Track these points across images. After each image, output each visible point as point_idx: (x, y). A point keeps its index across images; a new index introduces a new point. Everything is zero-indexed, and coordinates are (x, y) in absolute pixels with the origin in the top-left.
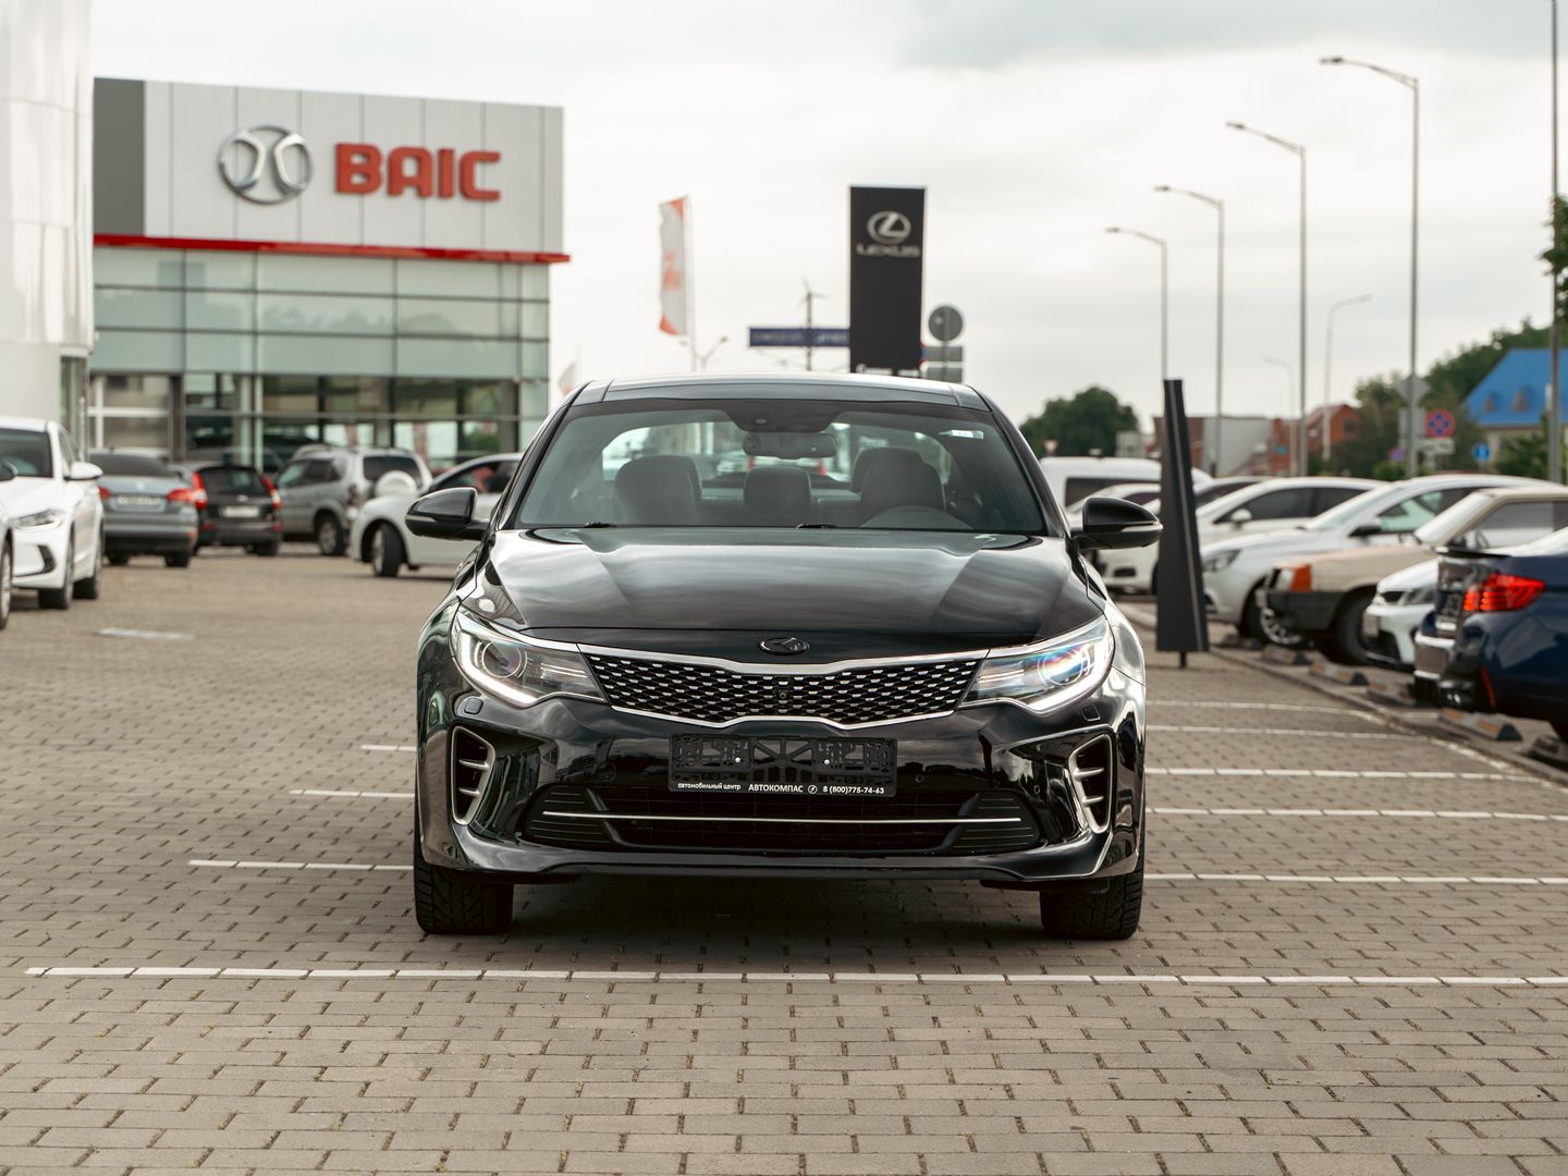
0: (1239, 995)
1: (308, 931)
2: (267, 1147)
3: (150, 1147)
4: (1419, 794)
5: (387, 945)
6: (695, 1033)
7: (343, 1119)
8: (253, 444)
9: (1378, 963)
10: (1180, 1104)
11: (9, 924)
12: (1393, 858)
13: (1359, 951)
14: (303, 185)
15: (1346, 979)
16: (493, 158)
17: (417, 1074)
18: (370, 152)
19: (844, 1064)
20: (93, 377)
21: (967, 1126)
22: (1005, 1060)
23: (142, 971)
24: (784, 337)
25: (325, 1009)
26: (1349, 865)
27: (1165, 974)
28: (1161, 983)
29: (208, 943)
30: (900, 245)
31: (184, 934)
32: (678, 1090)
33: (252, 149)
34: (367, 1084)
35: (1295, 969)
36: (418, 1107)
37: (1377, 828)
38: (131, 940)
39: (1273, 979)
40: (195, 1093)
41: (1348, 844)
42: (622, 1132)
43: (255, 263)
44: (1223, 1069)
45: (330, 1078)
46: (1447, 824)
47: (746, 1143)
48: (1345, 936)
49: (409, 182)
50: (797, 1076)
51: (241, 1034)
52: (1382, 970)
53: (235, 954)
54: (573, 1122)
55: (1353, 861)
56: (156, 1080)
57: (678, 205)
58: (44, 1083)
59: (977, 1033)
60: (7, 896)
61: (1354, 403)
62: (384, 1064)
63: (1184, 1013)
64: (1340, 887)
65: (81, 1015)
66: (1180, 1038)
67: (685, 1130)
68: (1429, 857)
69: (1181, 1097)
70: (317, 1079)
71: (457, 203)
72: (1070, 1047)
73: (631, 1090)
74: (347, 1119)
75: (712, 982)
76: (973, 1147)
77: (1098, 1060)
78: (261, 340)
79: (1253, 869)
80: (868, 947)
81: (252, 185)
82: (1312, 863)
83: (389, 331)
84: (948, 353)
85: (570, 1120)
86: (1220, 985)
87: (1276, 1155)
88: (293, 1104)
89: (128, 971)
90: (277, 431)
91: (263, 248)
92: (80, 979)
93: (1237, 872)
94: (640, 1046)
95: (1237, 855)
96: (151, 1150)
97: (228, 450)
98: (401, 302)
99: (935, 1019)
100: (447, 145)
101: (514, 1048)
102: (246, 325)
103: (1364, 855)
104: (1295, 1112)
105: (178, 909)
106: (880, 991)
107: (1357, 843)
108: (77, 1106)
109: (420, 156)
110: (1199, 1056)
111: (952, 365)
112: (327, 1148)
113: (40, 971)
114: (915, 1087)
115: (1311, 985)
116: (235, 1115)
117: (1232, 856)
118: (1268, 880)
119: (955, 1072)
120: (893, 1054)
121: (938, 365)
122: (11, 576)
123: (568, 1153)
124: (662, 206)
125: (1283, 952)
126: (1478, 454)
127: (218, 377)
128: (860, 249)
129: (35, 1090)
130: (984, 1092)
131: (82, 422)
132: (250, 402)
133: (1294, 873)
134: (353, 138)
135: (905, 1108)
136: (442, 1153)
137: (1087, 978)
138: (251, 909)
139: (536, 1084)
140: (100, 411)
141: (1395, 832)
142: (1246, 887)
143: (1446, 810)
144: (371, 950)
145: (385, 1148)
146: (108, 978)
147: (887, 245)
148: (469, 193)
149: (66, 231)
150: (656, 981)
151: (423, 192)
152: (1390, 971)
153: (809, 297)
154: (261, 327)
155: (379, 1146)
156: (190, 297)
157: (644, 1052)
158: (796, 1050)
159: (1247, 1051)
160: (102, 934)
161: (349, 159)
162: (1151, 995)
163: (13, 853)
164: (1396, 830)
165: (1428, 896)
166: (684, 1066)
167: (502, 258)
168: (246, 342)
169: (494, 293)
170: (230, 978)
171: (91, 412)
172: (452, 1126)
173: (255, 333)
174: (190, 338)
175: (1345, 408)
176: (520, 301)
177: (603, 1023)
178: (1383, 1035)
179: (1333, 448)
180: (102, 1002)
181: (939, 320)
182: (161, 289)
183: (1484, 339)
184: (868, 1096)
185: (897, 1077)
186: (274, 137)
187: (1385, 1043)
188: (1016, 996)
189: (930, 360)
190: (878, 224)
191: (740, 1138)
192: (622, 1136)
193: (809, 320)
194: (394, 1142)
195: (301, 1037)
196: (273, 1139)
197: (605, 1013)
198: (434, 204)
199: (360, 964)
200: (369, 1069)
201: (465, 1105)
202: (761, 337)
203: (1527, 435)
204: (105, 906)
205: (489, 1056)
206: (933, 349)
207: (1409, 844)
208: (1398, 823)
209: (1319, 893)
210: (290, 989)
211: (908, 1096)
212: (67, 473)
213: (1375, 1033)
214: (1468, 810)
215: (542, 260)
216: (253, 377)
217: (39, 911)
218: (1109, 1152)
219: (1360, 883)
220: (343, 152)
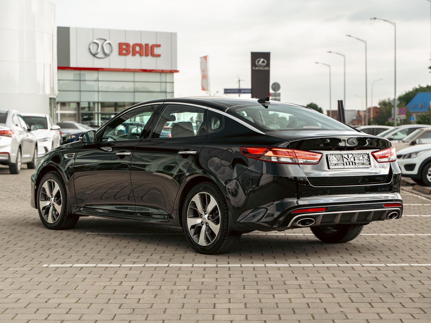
0: (379, 270)
1: (120, 253)
2: (113, 319)
3: (79, 320)
4: (414, 210)
5: (142, 257)
6: (230, 283)
7: (133, 311)
8: (98, 120)
9: (416, 260)
10: (370, 304)
11: (38, 251)
12: (412, 228)
13: (409, 256)
14: (110, 53)
15: (407, 265)
16: (159, 46)
17: (153, 296)
18: (127, 45)
19: (273, 292)
20: (57, 103)
21: (310, 311)
22: (318, 290)
23: (75, 265)
24: (233, 91)
25: (126, 276)
26: (400, 231)
27: (357, 263)
28: (356, 266)
29: (92, 257)
30: (264, 67)
31: (86, 254)
32: (227, 301)
33: (97, 44)
34: (140, 299)
35: (393, 262)
36: (154, 306)
37: (405, 220)
38: (72, 256)
39: (388, 265)
40: (91, 303)
41: (399, 225)
42: (213, 314)
43: (98, 73)
44: (380, 293)
45: (129, 298)
46: (424, 219)
47: (249, 317)
48: (404, 252)
49: (138, 52)
50: (260, 296)
51: (103, 284)
52: (417, 262)
53: (100, 260)
54: (199, 311)
55: (401, 229)
56: (80, 299)
57: (205, 58)
58: (49, 300)
59: (308, 282)
60: (37, 243)
61: (378, 106)
62: (144, 293)
63: (365, 275)
64: (399, 237)
65: (59, 279)
66: (366, 283)
67: (231, 313)
68: (421, 228)
69: (370, 302)
70: (125, 298)
71: (150, 57)
72: (335, 286)
73: (214, 301)
74: (135, 310)
75: (233, 267)
76: (313, 318)
77: (344, 290)
78: (100, 93)
79: (375, 232)
80: (274, 256)
81: (97, 54)
82: (390, 230)
83: (133, 90)
84: (276, 95)
85: (198, 310)
86: (373, 267)
87: (401, 320)
88: (119, 306)
89: (71, 265)
90: (104, 116)
91: (100, 70)
92: (58, 268)
93: (370, 233)
94: (215, 287)
95: (369, 228)
96: (80, 321)
97: (92, 121)
98: (136, 83)
99: (296, 278)
100: (147, 43)
101: (180, 288)
102: (96, 89)
103: (404, 228)
104: (403, 306)
105: (84, 247)
106: (279, 269)
107: (401, 224)
108: (58, 307)
109: (140, 45)
110: (372, 289)
111: (277, 98)
112: (130, 320)
113: (46, 265)
114: (294, 299)
115: (398, 267)
116: (103, 309)
117: (368, 228)
118: (380, 235)
119: (304, 294)
120: (286, 289)
121: (274, 98)
122: (37, 155)
123: (198, 321)
124: (201, 58)
125: (388, 257)
126: (411, 119)
127: (89, 103)
128: (254, 68)
129: (46, 302)
130: (313, 300)
131: (55, 115)
132: (97, 109)
133: (386, 233)
134: (123, 41)
135: (292, 305)
136: (162, 321)
137: (336, 265)
138: (104, 247)
139: (187, 299)
140: (59, 112)
141: (410, 221)
142: (374, 237)
143: (423, 214)
144: (137, 258)
145: (146, 320)
146: (65, 267)
147: (261, 67)
148: (153, 55)
149: (50, 65)
150: (217, 267)
151: (141, 55)
152: (419, 262)
153: (239, 81)
154: (100, 90)
155: (144, 319)
156: (82, 82)
157: (216, 289)
158: (258, 288)
159: (386, 287)
160: (63, 254)
161: (122, 47)
162: (355, 270)
163: (39, 231)
164: (411, 221)
165: (424, 240)
166: (228, 293)
167: (161, 71)
168: (96, 94)
169: (159, 80)
170: (99, 267)
171: (57, 112)
172: (164, 312)
173: (98, 91)
174: (82, 93)
175: (376, 108)
176: (166, 82)
177: (204, 280)
178: (422, 282)
179: (373, 118)
180: (64, 275)
181: (274, 86)
182: (74, 80)
183: (411, 90)
184: (281, 302)
185: (288, 296)
186: (103, 41)
187: (423, 284)
188: (317, 271)
189: (272, 96)
190: (258, 62)
191: (246, 315)
192: (213, 315)
193: (239, 87)
194: (148, 317)
195: (120, 285)
196: (114, 317)
197: (204, 277)
198: (144, 58)
199: (135, 262)
200: (140, 295)
201: (168, 306)
202: (227, 91)
203: (424, 114)
204: (64, 246)
205: (173, 290)
206: (272, 93)
207: (415, 225)
208: (411, 219)
209: (394, 239)
210: (116, 270)
211: (292, 302)
212: (51, 128)
213: (420, 281)
214: (429, 215)
215: (172, 72)
216: (98, 103)
217: (46, 248)
218: (353, 319)
219: (405, 236)
220: (120, 45)
